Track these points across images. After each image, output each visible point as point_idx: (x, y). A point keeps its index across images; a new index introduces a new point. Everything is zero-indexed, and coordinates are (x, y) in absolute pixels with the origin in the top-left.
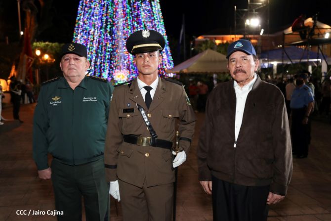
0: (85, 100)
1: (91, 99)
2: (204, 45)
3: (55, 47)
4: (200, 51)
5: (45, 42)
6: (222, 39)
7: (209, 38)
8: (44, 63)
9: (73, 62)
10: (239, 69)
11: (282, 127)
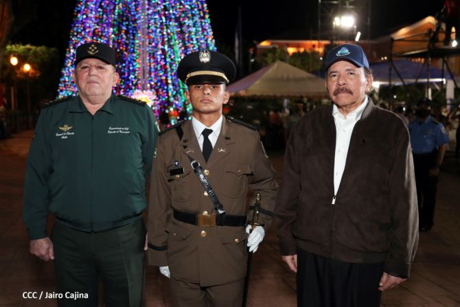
0: (111, 131)
1: (120, 130)
3: (40, 53)
4: (264, 64)
5: (24, 44)
6: (298, 46)
7: (277, 44)
8: (23, 77)
9: (94, 71)
10: (342, 87)
11: (406, 175)
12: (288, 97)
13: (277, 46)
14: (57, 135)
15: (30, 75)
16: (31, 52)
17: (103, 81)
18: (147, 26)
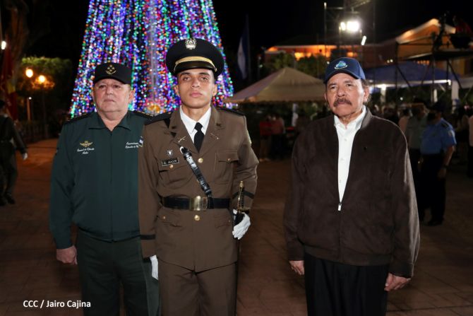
0: (129, 145)
1: (137, 145)
2: (278, 61)
3: (55, 65)
4: (272, 70)
5: (38, 57)
6: (305, 51)
7: (285, 49)
8: (38, 88)
9: (111, 90)
10: (341, 98)
11: (405, 180)
12: (299, 103)
13: (284, 52)
14: (78, 150)
15: (45, 86)
16: (46, 64)
17: (119, 99)
18: (157, 35)
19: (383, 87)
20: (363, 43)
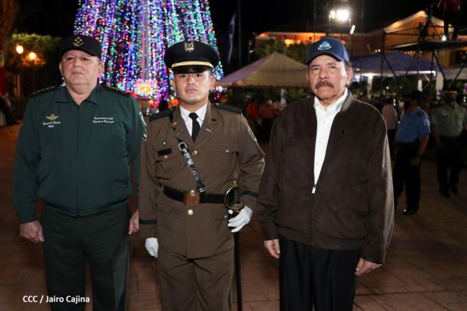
0: (96, 120)
1: (105, 120)
2: (268, 47)
3: (45, 42)
4: (262, 55)
6: (295, 38)
7: (275, 35)
8: (28, 65)
10: (323, 81)
11: (383, 166)
12: (284, 87)
13: (275, 38)
14: (44, 124)
15: (36, 63)
16: (37, 40)
17: (88, 72)
18: (149, 17)
19: (370, 76)
20: (352, 32)
